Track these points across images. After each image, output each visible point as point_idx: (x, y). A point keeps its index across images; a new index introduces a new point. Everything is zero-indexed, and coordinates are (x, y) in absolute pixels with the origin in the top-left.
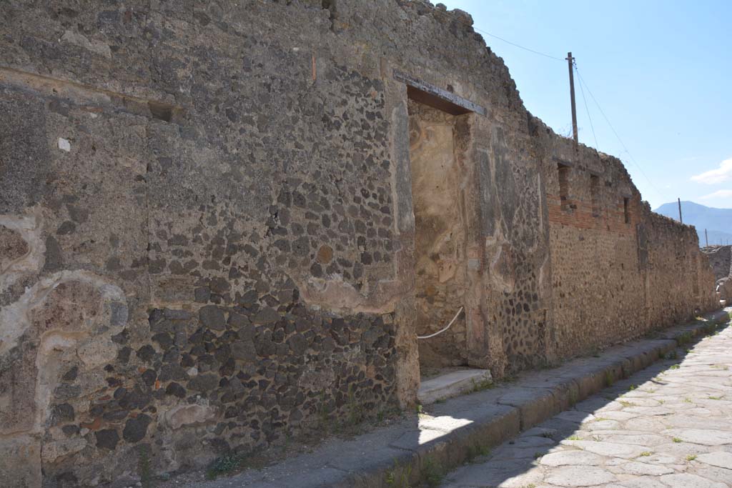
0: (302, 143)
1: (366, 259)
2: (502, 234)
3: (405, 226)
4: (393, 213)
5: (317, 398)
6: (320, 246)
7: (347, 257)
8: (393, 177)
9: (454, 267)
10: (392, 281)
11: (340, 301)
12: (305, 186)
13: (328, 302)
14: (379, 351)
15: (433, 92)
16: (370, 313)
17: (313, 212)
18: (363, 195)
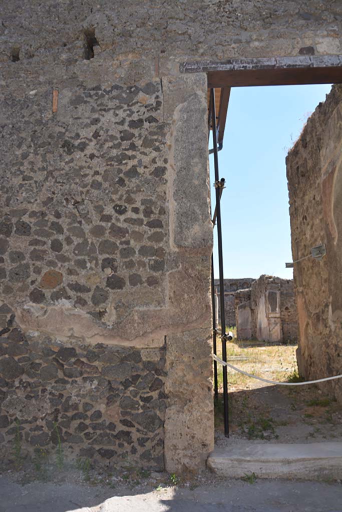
1: (115, 283)
3: (190, 240)
4: (167, 225)
6: (44, 271)
7: (82, 281)
8: (170, 184)
10: (159, 308)
11: (66, 328)
13: (49, 329)
14: (131, 392)
15: (264, 66)
16: (116, 345)
17: (40, 238)
18: (116, 211)
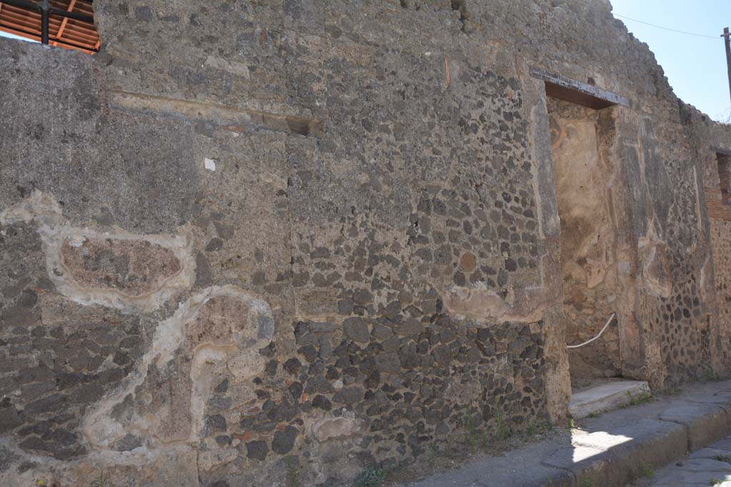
0: (440, 149)
1: (510, 265)
2: (656, 234)
3: (550, 230)
4: (537, 216)
5: (464, 411)
6: (462, 253)
7: (490, 264)
8: (535, 179)
9: (603, 271)
10: (538, 288)
11: (485, 310)
12: (445, 192)
13: (473, 311)
14: (527, 362)
15: (572, 87)
16: (516, 322)
17: (454, 219)
18: (505, 199)
